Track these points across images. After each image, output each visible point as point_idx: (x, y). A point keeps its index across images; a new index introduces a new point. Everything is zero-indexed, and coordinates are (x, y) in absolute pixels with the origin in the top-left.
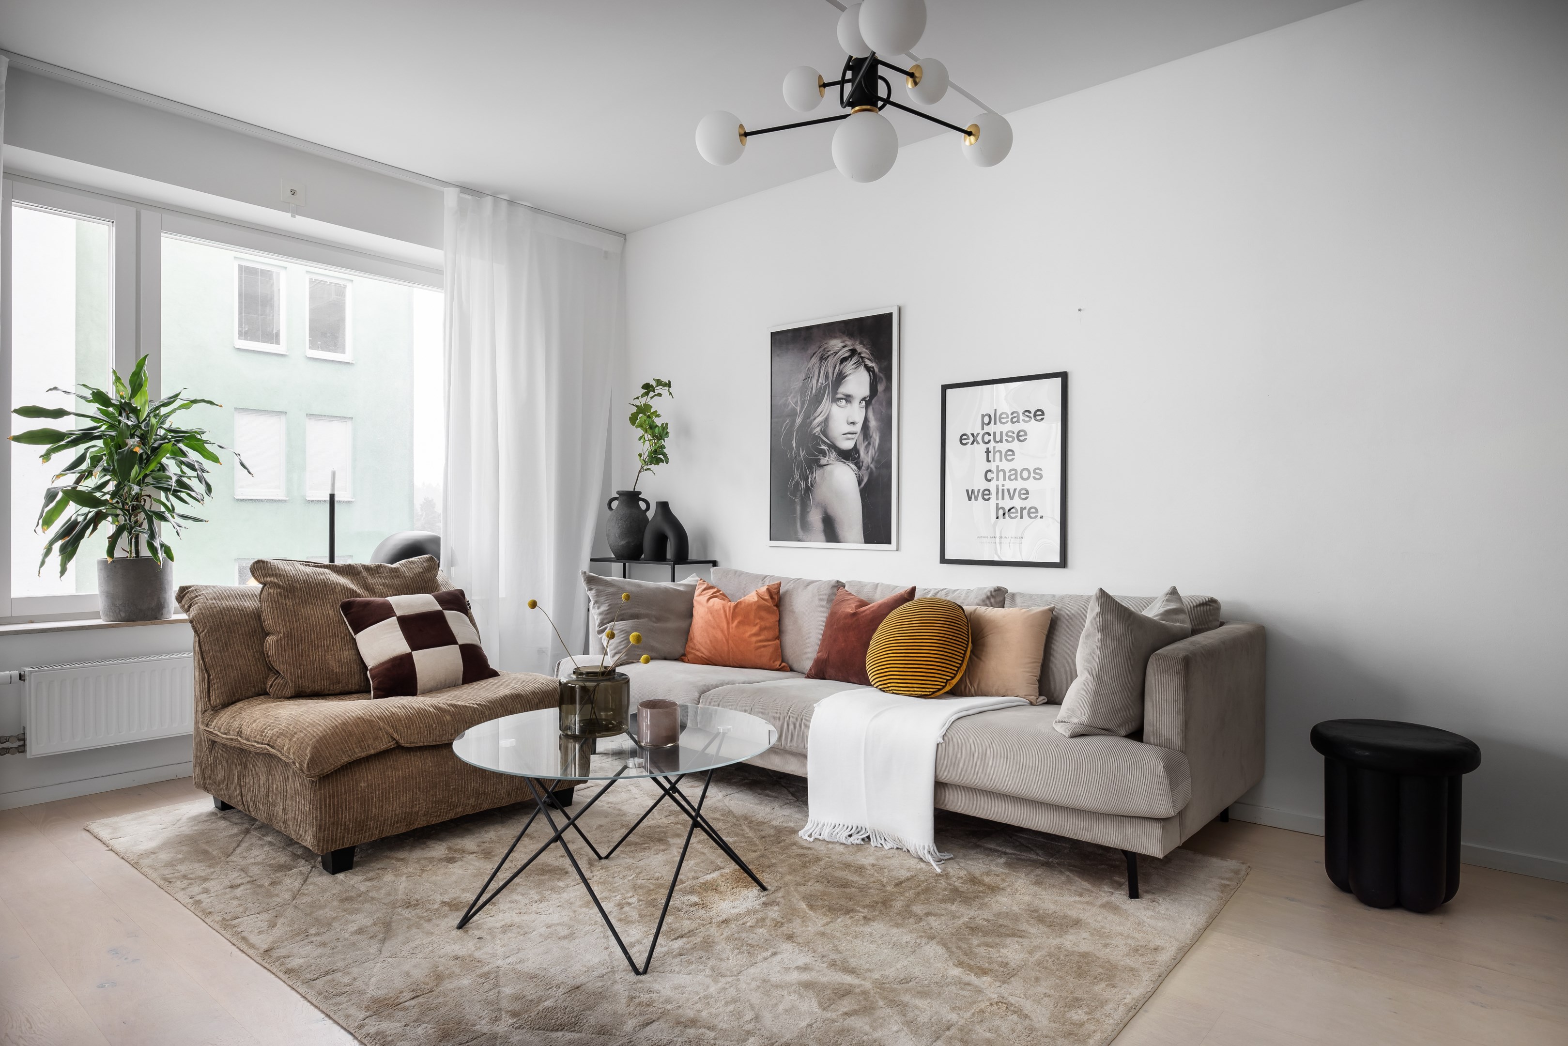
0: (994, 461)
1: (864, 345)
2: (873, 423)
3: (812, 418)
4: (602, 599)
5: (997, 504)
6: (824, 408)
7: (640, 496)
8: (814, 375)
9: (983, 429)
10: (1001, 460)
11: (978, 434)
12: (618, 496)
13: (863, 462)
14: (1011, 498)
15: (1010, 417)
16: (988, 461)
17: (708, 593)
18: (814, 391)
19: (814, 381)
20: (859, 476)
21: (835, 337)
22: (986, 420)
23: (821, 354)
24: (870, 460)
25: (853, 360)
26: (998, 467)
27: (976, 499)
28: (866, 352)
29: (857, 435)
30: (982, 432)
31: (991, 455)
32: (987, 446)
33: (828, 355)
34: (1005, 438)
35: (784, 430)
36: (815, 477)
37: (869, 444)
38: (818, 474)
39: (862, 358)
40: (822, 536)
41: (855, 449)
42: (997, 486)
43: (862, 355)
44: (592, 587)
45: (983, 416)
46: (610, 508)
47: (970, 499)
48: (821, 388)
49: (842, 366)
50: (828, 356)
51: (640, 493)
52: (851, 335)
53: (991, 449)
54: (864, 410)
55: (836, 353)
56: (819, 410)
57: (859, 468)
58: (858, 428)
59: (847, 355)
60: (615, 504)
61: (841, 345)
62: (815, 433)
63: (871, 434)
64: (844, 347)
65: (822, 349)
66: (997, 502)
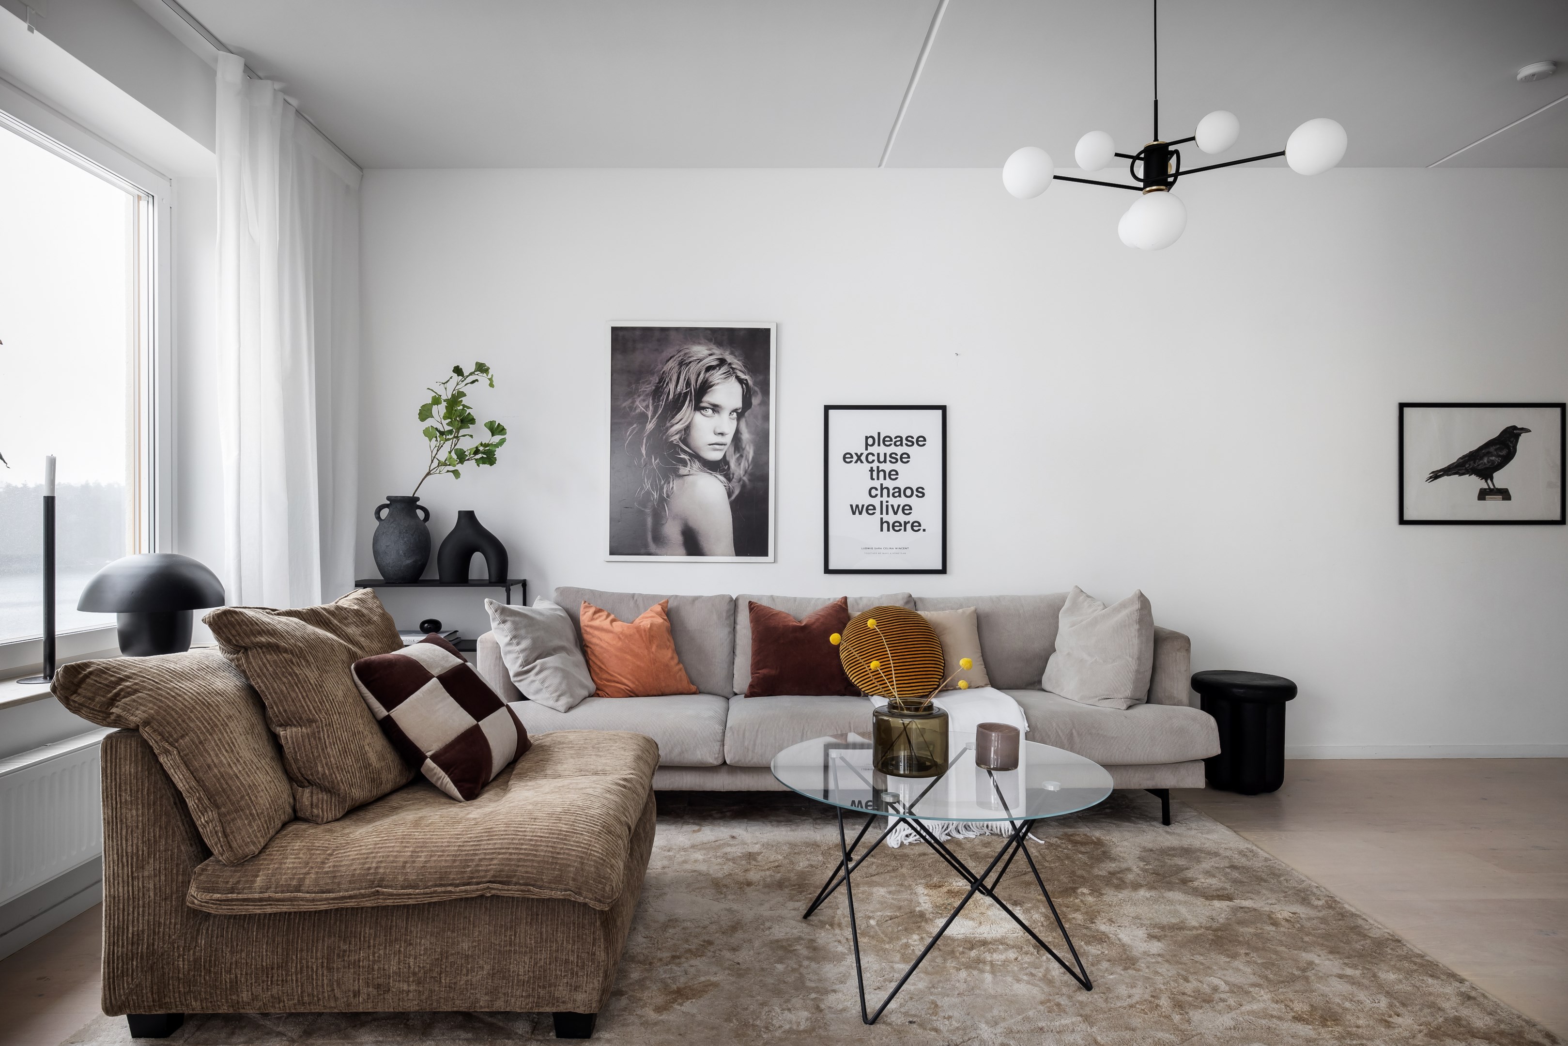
0: (878, 479)
1: (735, 356)
2: (746, 436)
3: (668, 424)
5: (882, 519)
6: (684, 415)
7: (418, 503)
8: (671, 379)
9: (867, 449)
10: (885, 479)
11: (862, 454)
12: (389, 502)
13: (733, 474)
14: (896, 513)
15: (894, 440)
16: (872, 479)
18: (671, 396)
19: (672, 386)
20: (729, 488)
21: (699, 344)
22: (870, 441)
23: (680, 358)
24: (742, 472)
25: (722, 369)
26: (882, 485)
27: (860, 513)
28: (737, 364)
29: (726, 447)
30: (866, 453)
31: (875, 474)
32: (871, 465)
33: (689, 361)
34: (888, 458)
35: (629, 435)
36: (672, 488)
37: (741, 456)
38: (675, 484)
39: (733, 369)
40: (682, 550)
41: (724, 460)
42: (882, 502)
43: (733, 366)
45: (867, 438)
46: (378, 518)
47: (854, 513)
48: (680, 394)
49: (708, 374)
50: (690, 362)
51: (418, 499)
52: (720, 344)
53: (875, 468)
54: (735, 422)
55: (700, 360)
56: (678, 417)
57: (729, 479)
58: (728, 439)
59: (714, 363)
60: (385, 513)
61: (707, 352)
62: (672, 441)
63: (744, 446)
64: (710, 355)
65: (682, 353)
66: (882, 516)
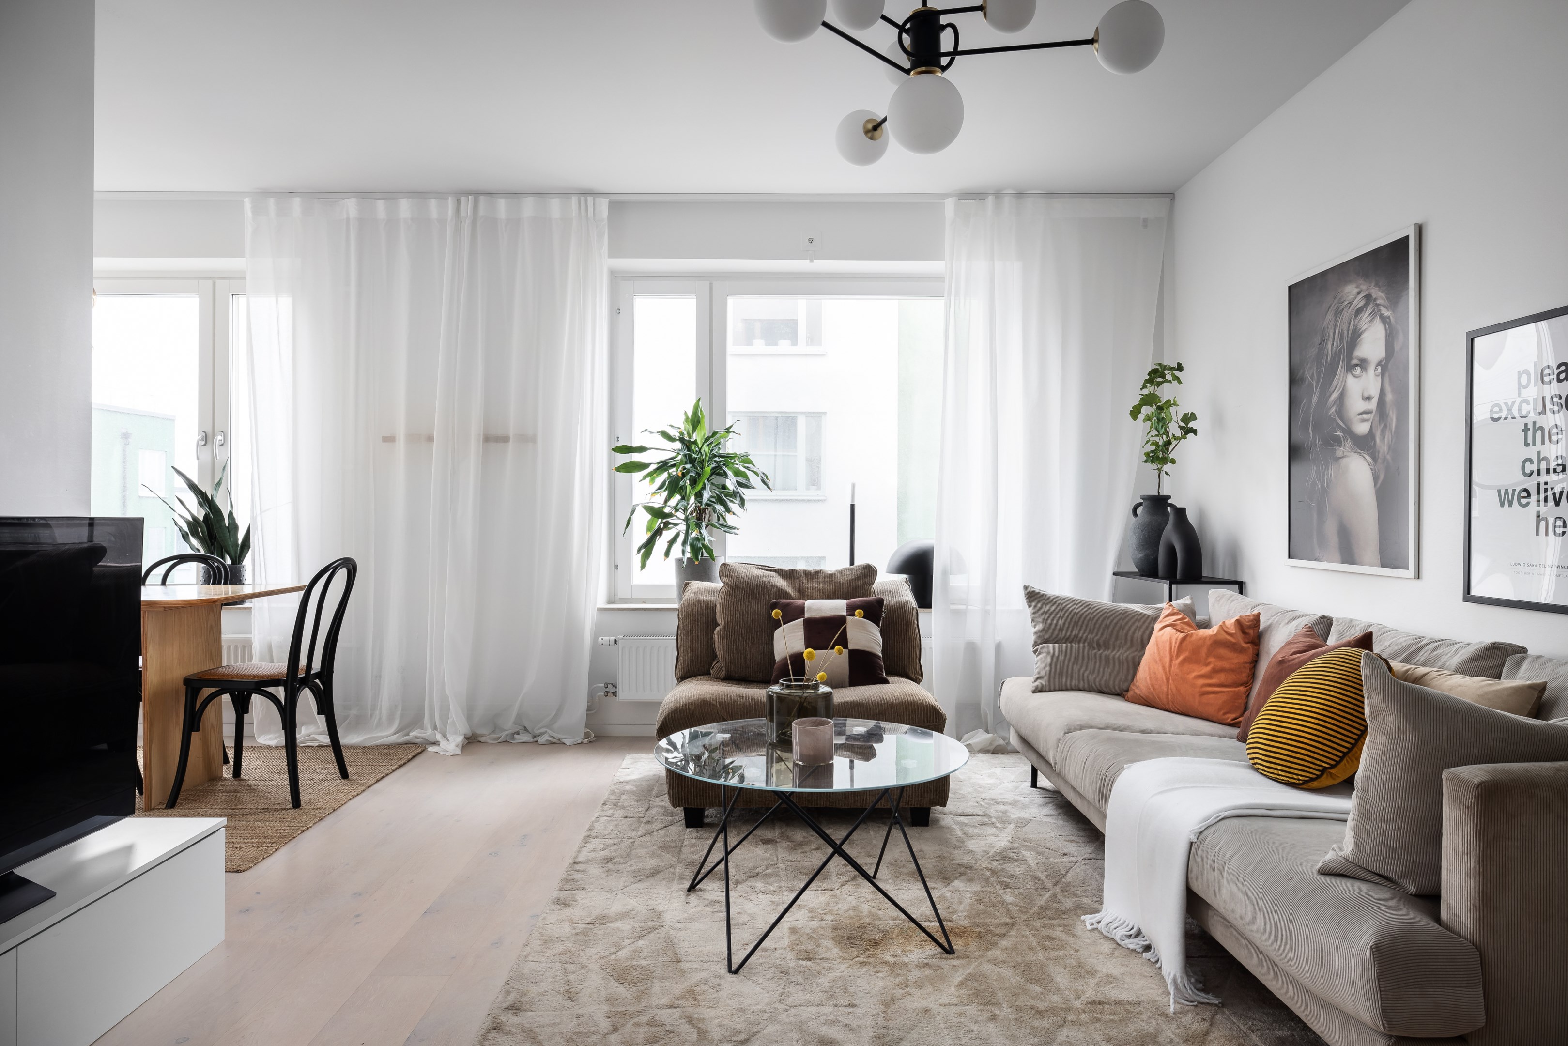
0: (1534, 444)
1: (1379, 287)
2: (1389, 397)
3: (1328, 394)
4: (1038, 617)
5: (1538, 512)
6: (1339, 379)
7: (1169, 501)
8: (1329, 336)
9: (1519, 394)
10: (1543, 443)
11: (1514, 403)
12: (1142, 501)
13: (1379, 452)
14: (1557, 503)
15: (1556, 372)
16: (1527, 444)
17: (1170, 619)
18: (1329, 358)
19: (1330, 345)
20: (1375, 472)
21: (1350, 282)
22: (1524, 380)
23: (1335, 307)
24: (1386, 449)
25: (1368, 310)
26: (1539, 453)
27: (1510, 505)
28: (1381, 297)
29: (1373, 414)
30: (1518, 400)
31: (1530, 434)
32: (1525, 421)
33: (1342, 307)
34: (1549, 406)
35: (1301, 413)
36: (1331, 474)
37: (1385, 426)
38: (1332, 471)
39: (1377, 305)
40: (1337, 556)
41: (1371, 434)
42: (1538, 485)
43: (1378, 302)
44: (1032, 603)
45: (1520, 374)
46: (1135, 514)
47: (1502, 505)
48: (1336, 352)
49: (1357, 320)
50: (1343, 309)
51: (1169, 497)
52: (1366, 276)
53: (1530, 426)
54: (1379, 378)
55: (1351, 303)
56: (1335, 383)
57: (1375, 459)
58: (1373, 405)
59: (1362, 304)
60: (1140, 510)
61: (1356, 291)
62: (1330, 415)
63: (1387, 412)
64: (1359, 293)
65: (1337, 299)
66: (1538, 509)
